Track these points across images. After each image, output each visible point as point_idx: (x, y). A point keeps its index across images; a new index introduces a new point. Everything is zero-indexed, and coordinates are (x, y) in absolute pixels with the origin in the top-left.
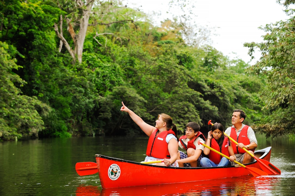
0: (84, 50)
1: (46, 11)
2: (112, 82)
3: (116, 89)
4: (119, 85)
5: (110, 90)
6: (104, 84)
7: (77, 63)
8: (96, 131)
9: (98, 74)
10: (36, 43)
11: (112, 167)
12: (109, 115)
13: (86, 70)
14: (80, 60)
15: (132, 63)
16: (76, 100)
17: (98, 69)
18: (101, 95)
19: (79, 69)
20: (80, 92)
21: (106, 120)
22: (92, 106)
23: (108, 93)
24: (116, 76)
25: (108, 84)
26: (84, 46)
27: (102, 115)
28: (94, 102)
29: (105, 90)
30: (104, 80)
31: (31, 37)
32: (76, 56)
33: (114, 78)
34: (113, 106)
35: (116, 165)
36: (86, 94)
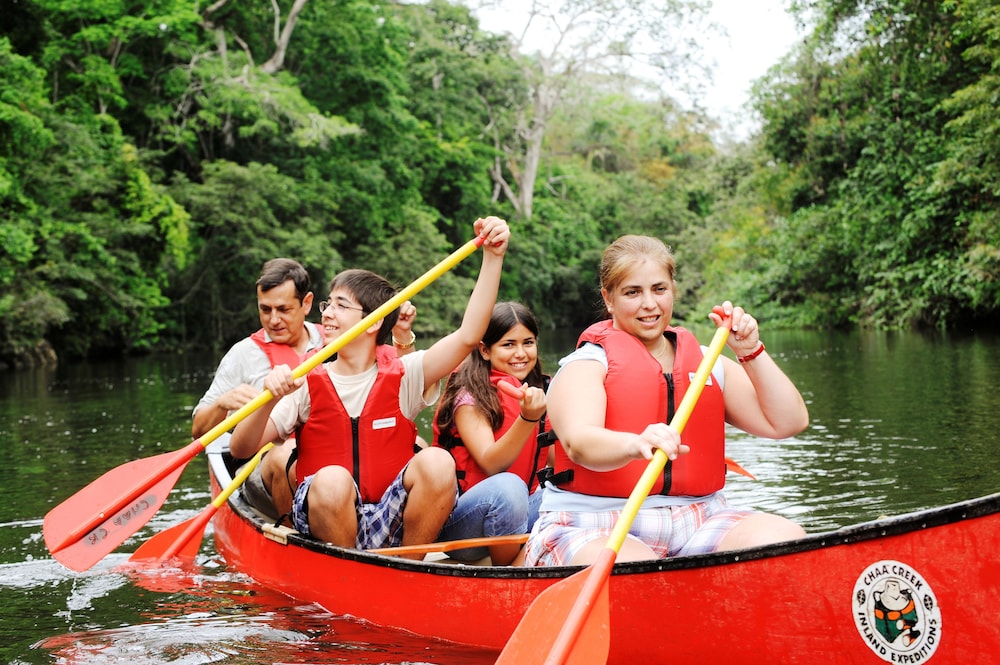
0: (535, 194)
1: (476, 152)
2: (580, 244)
3: (585, 255)
4: (592, 247)
5: (577, 256)
6: (567, 248)
7: (523, 217)
8: (557, 322)
9: (557, 231)
10: (465, 201)
11: (868, 591)
12: (575, 296)
13: (538, 228)
14: (528, 212)
15: (611, 210)
16: (524, 278)
17: (557, 224)
18: (564, 264)
19: (529, 228)
20: (531, 264)
21: (572, 303)
22: (550, 283)
23: (574, 261)
24: (586, 234)
25: (573, 247)
26: (535, 187)
27: (566, 297)
28: (554, 276)
29: (569, 256)
30: (567, 241)
31: (457, 192)
32: (522, 206)
33: (582, 238)
34: (581, 282)
35: (889, 564)
36: (538, 266)
